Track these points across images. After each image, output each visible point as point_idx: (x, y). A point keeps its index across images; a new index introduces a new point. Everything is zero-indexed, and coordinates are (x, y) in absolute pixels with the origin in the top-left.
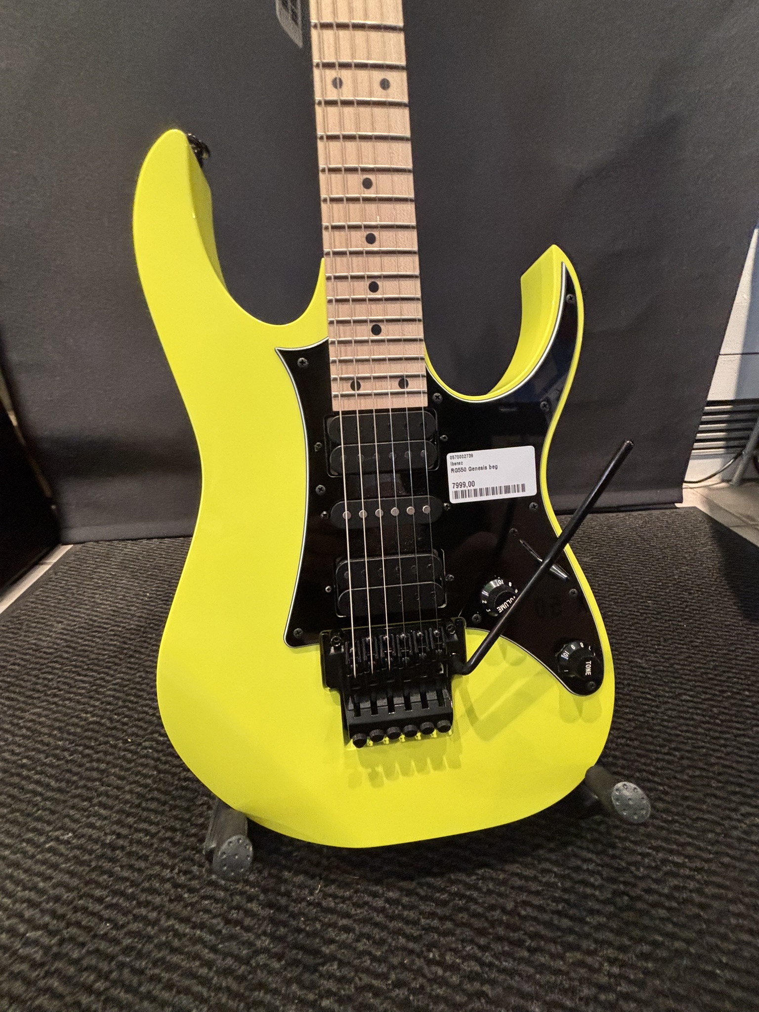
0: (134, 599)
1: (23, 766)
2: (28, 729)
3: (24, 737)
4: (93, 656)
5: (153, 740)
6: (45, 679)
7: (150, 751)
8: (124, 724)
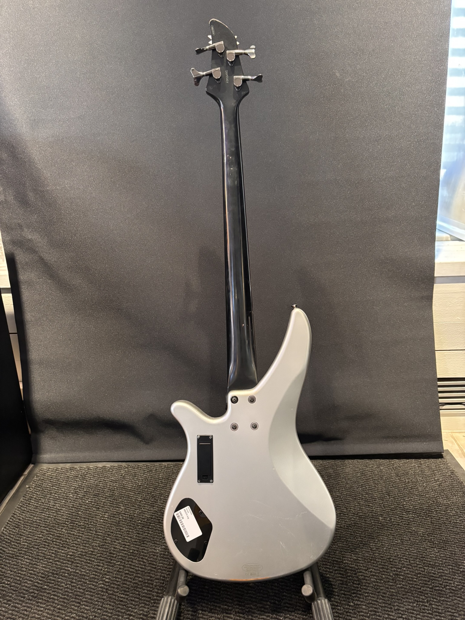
7: (103, 585)
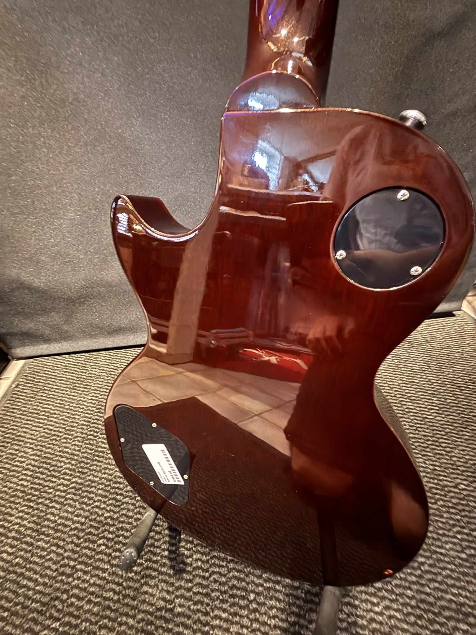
0: (77, 409)
1: (17, 564)
2: (17, 531)
3: (14, 538)
4: (54, 463)
5: (104, 537)
6: (22, 485)
8: (82, 524)
